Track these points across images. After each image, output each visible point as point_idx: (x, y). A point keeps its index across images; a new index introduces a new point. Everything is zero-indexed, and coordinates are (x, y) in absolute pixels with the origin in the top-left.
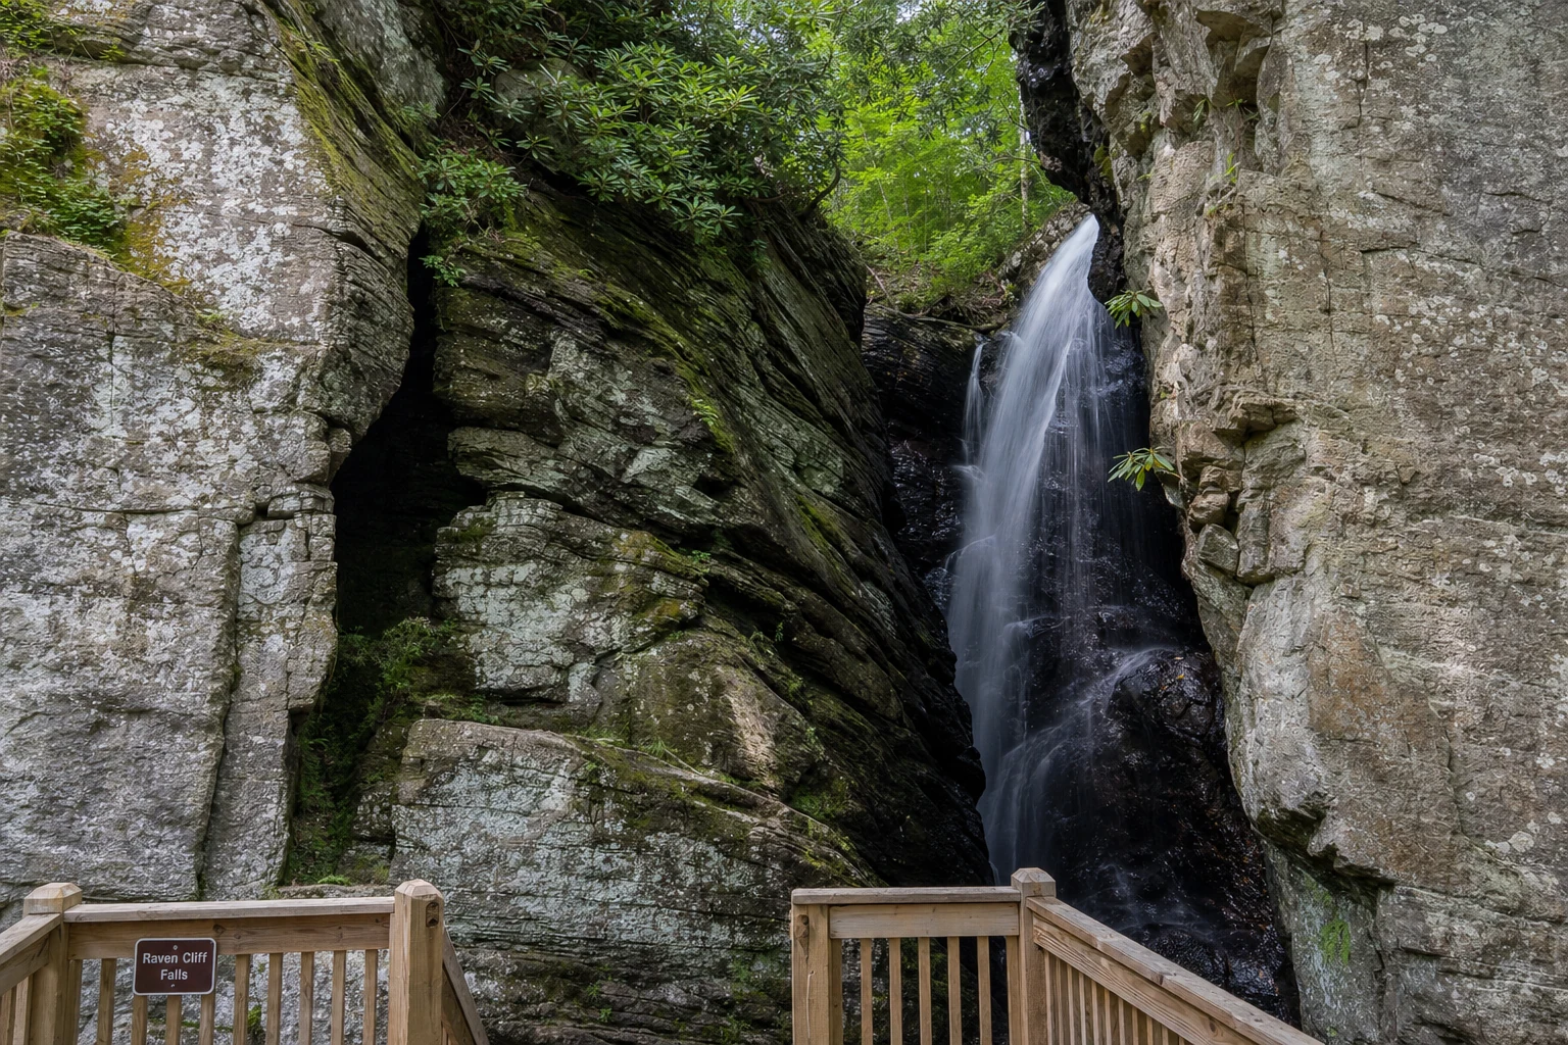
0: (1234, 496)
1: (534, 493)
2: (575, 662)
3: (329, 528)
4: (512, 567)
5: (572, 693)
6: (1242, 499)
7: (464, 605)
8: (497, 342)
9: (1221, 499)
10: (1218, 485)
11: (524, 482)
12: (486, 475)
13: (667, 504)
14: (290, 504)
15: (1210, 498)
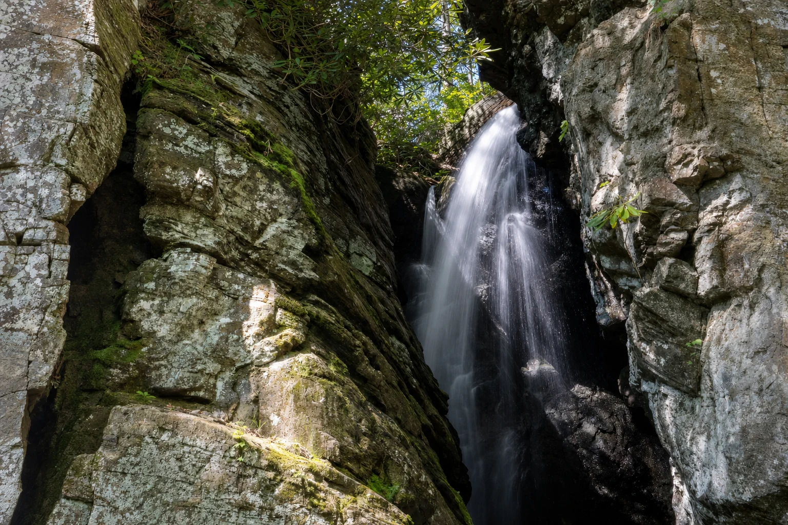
0: (691, 233)
1: (197, 250)
2: (221, 371)
3: (66, 256)
4: (181, 300)
5: (218, 394)
6: (697, 235)
7: (145, 325)
8: (177, 145)
9: (681, 236)
10: (679, 225)
11: (191, 242)
12: (165, 236)
13: (284, 263)
14: (39, 235)
15: (672, 235)
